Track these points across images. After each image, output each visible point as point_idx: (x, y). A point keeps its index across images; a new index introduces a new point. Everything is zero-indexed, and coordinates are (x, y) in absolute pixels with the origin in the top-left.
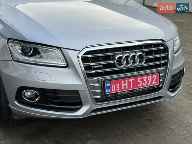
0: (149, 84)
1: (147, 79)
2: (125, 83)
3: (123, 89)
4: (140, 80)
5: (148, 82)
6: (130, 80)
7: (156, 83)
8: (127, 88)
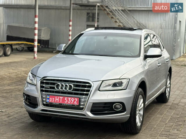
0: (72, 103)
1: (71, 100)
2: (57, 98)
3: (56, 101)
4: (66, 99)
5: (71, 101)
6: (60, 97)
7: (76, 103)
8: (58, 101)
